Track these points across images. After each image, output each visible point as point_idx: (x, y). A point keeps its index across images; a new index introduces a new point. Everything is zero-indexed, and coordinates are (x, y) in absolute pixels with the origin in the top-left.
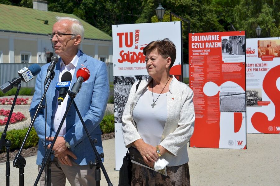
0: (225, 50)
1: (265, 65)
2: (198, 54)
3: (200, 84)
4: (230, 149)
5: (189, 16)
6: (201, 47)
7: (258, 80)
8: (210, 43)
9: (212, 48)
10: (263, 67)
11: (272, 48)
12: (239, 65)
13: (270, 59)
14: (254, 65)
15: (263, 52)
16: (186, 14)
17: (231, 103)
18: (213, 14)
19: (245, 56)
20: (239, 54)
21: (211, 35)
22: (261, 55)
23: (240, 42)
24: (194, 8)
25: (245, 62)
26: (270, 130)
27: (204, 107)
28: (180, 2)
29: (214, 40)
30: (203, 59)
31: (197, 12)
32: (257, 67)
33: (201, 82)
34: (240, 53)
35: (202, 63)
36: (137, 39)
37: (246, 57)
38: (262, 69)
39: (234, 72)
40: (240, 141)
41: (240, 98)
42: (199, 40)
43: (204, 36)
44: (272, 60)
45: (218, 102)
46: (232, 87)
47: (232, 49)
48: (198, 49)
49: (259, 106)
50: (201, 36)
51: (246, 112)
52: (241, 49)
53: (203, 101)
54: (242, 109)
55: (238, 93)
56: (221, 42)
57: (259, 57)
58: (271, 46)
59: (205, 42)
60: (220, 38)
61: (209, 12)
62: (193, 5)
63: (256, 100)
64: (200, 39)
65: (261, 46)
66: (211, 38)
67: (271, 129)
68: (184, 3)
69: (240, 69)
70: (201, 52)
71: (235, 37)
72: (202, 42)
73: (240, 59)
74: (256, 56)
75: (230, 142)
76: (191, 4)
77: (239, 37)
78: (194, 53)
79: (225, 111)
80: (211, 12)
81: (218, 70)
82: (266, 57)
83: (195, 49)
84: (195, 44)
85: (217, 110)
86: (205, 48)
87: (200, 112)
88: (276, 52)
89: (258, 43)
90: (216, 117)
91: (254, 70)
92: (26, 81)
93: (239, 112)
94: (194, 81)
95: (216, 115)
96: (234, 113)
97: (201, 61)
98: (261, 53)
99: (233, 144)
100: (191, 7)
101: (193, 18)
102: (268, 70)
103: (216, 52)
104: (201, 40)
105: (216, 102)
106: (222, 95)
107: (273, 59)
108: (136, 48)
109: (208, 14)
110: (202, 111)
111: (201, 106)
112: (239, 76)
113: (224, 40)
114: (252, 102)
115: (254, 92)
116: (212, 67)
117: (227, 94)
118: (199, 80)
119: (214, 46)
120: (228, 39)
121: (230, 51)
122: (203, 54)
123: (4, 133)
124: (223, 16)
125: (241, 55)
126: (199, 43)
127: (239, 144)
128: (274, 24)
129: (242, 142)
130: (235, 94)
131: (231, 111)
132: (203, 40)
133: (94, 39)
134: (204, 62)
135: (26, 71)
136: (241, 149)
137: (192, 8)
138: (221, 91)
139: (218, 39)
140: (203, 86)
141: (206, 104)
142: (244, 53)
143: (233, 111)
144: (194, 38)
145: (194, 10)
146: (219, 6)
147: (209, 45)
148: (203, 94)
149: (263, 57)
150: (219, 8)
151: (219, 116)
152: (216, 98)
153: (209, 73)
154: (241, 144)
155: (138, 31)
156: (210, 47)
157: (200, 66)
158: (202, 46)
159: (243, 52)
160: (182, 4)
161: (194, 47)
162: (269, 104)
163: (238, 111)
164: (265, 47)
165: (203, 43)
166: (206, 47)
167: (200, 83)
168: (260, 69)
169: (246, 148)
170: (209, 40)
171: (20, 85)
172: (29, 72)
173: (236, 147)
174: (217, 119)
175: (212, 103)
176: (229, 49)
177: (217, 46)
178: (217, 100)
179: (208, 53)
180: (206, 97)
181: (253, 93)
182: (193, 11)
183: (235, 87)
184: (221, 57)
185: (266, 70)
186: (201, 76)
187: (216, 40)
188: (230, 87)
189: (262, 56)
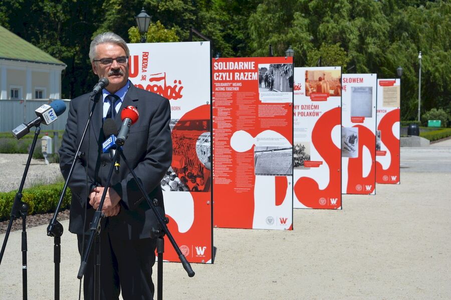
0: (263, 83)
1: (316, 107)
2: (223, 89)
3: (226, 134)
4: (268, 230)
5: (180, 27)
6: (228, 79)
7: (305, 130)
8: (242, 74)
9: (244, 80)
10: (312, 111)
11: (325, 82)
12: (283, 107)
13: (323, 99)
14: (300, 107)
15: (312, 89)
16: (174, 24)
17: (271, 162)
18: (217, 25)
19: (292, 93)
20: (283, 91)
21: (243, 62)
22: (310, 92)
23: (286, 73)
24: (187, 16)
25: (292, 102)
26: (321, 204)
27: (231, 168)
28: (166, 5)
29: (247, 68)
30: (231, 97)
31: (191, 21)
32: (304, 111)
33: (227, 130)
34: (285, 89)
35: (229, 103)
36: (145, 66)
37: (294, 95)
38: (310, 114)
39: (276, 117)
40: (283, 219)
41: (284, 155)
42: (225, 69)
43: (233, 63)
44: (326, 100)
45: (253, 161)
46: (272, 139)
47: (274, 83)
48: (223, 81)
49: (306, 168)
50: (228, 63)
51: (292, 175)
52: (287, 83)
53: (230, 158)
54: (287, 172)
55: (281, 148)
56: (257, 72)
57: (306, 95)
58: (324, 79)
59: (234, 71)
60: (256, 66)
61: (210, 21)
62: (186, 10)
63: (301, 159)
64: (226, 67)
65: (309, 78)
66: (243, 66)
67: (323, 202)
68: (172, 7)
69: (285, 112)
70: (227, 87)
71: (278, 65)
72: (229, 71)
73: (285, 97)
74: (302, 94)
75: (269, 219)
76: (182, 9)
77: (284, 65)
78: (217, 87)
79: (262, 174)
80: (212, 22)
81: (252, 113)
82: (317, 95)
83: (218, 81)
84: (219, 75)
85: (250, 172)
86: (234, 81)
87: (226, 175)
88: (331, 88)
89: (306, 74)
90: (250, 183)
91: (300, 115)
92: (48, 124)
93: (283, 176)
94: (217, 129)
95: (249, 180)
96: (276, 177)
97: (228, 100)
98: (310, 90)
99: (273, 223)
100: (183, 13)
101: (185, 30)
102: (320, 115)
103: (250, 87)
104: (228, 69)
105: (249, 160)
106: (257, 150)
107: (328, 98)
108: (144, 78)
109: (209, 25)
110: (228, 173)
111: (227, 167)
112: (284, 123)
113: (262, 69)
114: (296, 161)
115: (298, 146)
116: (243, 108)
117: (265, 150)
118: (224, 128)
119: (247, 77)
120: (268, 69)
121: (270, 85)
122: (231, 90)
123: (19, 194)
124: (230, 29)
125: (287, 91)
126: (225, 73)
127: (282, 223)
128: (311, 45)
129: (286, 219)
130: (277, 149)
131: (271, 175)
132: (231, 69)
133: (25, 61)
134: (232, 101)
135: (48, 110)
136: (285, 229)
137: (183, 15)
138: (257, 145)
139: (254, 67)
140: (230, 137)
141: (234, 163)
142: (292, 88)
143: (274, 175)
144: (218, 65)
145: (187, 18)
146: (224, 13)
147: (239, 77)
148: (230, 148)
149: (313, 96)
150: (223, 15)
151: (253, 182)
152: (249, 155)
153: (240, 118)
154: (285, 223)
155: (147, 54)
156: (241, 79)
157: (226, 107)
158: (229, 77)
159: (289, 88)
160: (168, 9)
161: (217, 78)
162: (320, 165)
163: (281, 175)
164: (316, 81)
165: (231, 74)
166: (236, 79)
167: (226, 132)
168: (308, 113)
169: (292, 228)
170: (240, 69)
171: (39, 129)
172: (51, 111)
173: (278, 226)
174: (250, 185)
175: (243, 163)
176: (269, 83)
177: (251, 78)
178: (250, 158)
179: (238, 89)
180: (234, 153)
181: (297, 149)
182: (185, 20)
183: (278, 139)
184: (258, 94)
185: (317, 114)
186: (227, 122)
187: (250, 68)
188: (270, 138)
189: (311, 94)
